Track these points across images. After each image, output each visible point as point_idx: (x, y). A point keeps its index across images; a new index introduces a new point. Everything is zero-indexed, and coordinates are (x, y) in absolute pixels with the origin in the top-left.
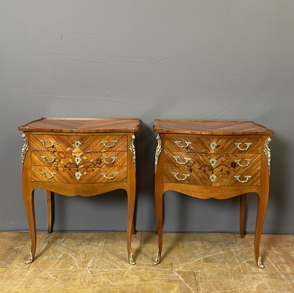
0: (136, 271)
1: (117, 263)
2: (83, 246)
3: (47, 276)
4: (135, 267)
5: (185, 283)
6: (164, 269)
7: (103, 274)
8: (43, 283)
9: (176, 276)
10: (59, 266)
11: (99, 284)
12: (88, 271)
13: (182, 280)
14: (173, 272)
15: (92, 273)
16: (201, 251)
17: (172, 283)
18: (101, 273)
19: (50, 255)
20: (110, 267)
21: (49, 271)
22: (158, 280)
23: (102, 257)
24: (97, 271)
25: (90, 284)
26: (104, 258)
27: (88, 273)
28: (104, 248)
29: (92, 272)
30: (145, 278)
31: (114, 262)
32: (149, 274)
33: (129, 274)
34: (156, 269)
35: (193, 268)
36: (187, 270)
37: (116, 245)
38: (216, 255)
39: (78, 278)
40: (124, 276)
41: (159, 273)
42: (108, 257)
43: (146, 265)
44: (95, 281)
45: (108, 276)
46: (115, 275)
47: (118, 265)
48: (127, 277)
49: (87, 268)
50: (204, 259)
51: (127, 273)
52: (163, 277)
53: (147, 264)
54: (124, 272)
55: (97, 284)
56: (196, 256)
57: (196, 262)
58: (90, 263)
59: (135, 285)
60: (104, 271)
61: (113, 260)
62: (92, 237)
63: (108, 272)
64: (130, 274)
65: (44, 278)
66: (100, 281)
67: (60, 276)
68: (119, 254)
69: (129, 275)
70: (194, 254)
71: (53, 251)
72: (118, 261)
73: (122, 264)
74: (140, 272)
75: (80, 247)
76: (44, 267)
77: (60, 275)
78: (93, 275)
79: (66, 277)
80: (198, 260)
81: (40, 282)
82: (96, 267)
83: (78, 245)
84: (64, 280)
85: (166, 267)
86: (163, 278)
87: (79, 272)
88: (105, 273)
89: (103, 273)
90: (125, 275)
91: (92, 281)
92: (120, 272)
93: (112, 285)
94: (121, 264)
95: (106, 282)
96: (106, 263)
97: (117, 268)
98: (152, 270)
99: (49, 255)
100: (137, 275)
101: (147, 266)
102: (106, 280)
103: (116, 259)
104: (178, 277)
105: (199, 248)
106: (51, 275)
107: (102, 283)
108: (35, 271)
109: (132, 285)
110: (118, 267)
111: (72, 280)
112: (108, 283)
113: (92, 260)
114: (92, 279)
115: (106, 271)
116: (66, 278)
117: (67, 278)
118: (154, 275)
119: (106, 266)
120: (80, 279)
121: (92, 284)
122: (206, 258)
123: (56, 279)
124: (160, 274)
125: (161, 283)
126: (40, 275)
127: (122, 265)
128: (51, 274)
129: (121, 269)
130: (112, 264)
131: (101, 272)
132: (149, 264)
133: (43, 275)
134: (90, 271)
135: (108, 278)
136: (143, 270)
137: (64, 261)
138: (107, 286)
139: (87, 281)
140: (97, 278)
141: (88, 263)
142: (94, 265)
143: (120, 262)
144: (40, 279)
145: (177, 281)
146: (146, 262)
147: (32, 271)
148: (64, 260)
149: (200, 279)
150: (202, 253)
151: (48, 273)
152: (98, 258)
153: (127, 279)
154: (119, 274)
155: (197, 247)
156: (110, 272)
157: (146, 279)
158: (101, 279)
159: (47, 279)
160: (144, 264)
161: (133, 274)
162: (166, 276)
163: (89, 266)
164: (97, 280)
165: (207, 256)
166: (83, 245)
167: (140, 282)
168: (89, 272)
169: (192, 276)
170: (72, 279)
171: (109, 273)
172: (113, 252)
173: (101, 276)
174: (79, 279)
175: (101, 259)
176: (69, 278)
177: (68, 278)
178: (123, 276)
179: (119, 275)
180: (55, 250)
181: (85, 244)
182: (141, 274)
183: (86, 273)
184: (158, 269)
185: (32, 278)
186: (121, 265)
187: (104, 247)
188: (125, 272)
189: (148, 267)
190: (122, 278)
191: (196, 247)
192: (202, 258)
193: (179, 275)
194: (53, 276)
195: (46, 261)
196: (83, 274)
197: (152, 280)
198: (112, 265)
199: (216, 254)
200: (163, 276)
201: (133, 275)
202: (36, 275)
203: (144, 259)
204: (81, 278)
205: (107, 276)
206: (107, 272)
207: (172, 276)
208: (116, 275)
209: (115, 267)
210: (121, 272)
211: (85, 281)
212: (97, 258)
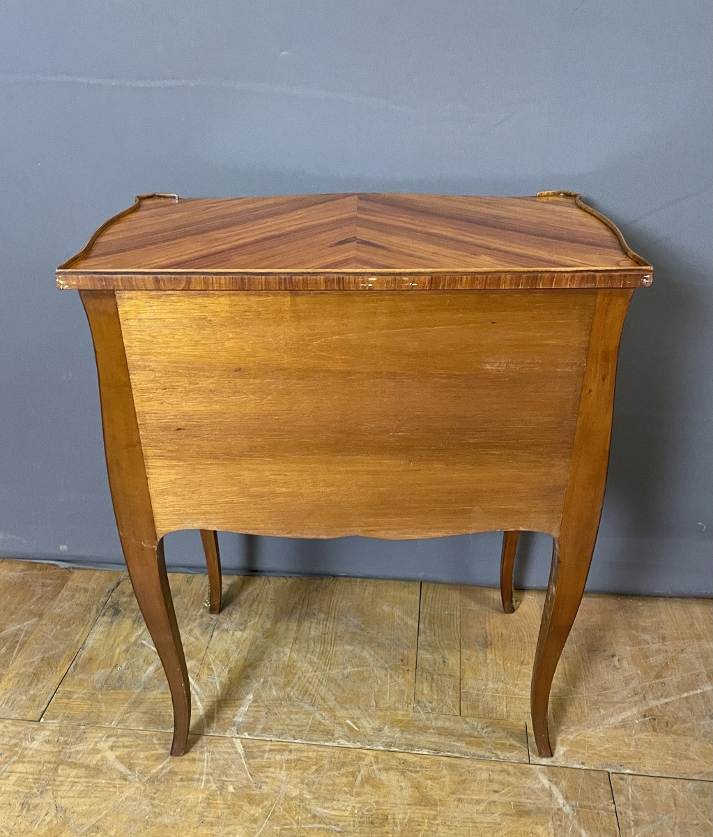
0: (401, 755)
1: (337, 713)
2: (227, 630)
3: (99, 757)
4: (397, 735)
5: (577, 826)
6: (499, 753)
7: (288, 760)
8: (82, 789)
9: (543, 789)
10: (141, 715)
11: (271, 806)
12: (237, 745)
13: (564, 808)
14: (530, 769)
15: (249, 755)
16: (633, 679)
17: (528, 821)
18: (278, 757)
19: (116, 666)
20: (313, 730)
21: (107, 737)
22: (478, 802)
23: (285, 686)
24: (267, 748)
25: (241, 807)
26: (292, 688)
27: (236, 753)
28: (296, 647)
29: (248, 747)
30: (432, 792)
31: (325, 710)
32: (445, 772)
33: (375, 767)
34: (473, 751)
35: (604, 753)
36: (583, 764)
37: (336, 633)
38: (686, 698)
39: (201, 774)
40: (359, 778)
41: (481, 769)
42: (307, 685)
43: (438, 728)
44: (258, 792)
45: (305, 769)
46: (326, 767)
47: (340, 724)
48: (368, 780)
49: (233, 729)
50: (645, 716)
51: (368, 760)
52: (496, 792)
53: (440, 724)
54: (360, 759)
55: (263, 808)
56: (615, 699)
57: (615, 728)
58: (244, 709)
59: (398, 820)
60: (293, 747)
61: (323, 699)
62: (258, 595)
63: (305, 754)
64: (380, 766)
65: (87, 767)
66: (276, 792)
67: (141, 761)
68: (343, 675)
69: (377, 771)
70: (605, 690)
71: (127, 651)
72: (338, 707)
73: (352, 718)
74: (415, 759)
75: (215, 634)
76: (92, 714)
77: (142, 755)
78: (251, 761)
79: (160, 767)
80: (623, 721)
81: (72, 786)
82: (264, 730)
83: (211, 629)
84: (152, 781)
85: (508, 743)
86: (496, 797)
87: (205, 749)
88: (293, 756)
89: (286, 756)
90: (363, 771)
91: (249, 792)
92: (346, 756)
93: (314, 816)
94: (348, 722)
95: (295, 797)
96: (297, 713)
97: (336, 736)
98: (458, 755)
99: (113, 664)
100: (403, 773)
101: (439, 734)
102: (295, 793)
103: (334, 695)
104: (551, 795)
105: (625, 663)
106: (111, 756)
107: (281, 801)
108: (61, 733)
109: (387, 819)
110: (338, 731)
111: (182, 780)
112: (302, 804)
113: (251, 696)
114: (248, 779)
115: (298, 750)
116: (162, 769)
117: (165, 771)
118: (463, 778)
119: (298, 726)
120: (208, 781)
121: (246, 807)
122: (651, 709)
123: (129, 772)
124: (485, 776)
125: (490, 819)
126: (78, 752)
127: (354, 723)
128: (112, 748)
129: (350, 745)
130: (318, 716)
131: (279, 751)
132: (447, 724)
133: (84, 754)
134: (244, 747)
135: (302, 782)
136: (425, 752)
137: (160, 696)
138: (297, 817)
139: (231, 789)
140: (267, 777)
141: (240, 706)
142: (256, 720)
143: (346, 709)
144: (74, 772)
145: (547, 812)
146: (436, 719)
147: (52, 731)
148: (160, 691)
149: (631, 808)
150: (634, 689)
151: (102, 745)
152: (273, 686)
153: (368, 788)
154: (343, 764)
155: (616, 659)
156: (311, 754)
157: (436, 794)
158: (279, 783)
159: (96, 771)
160: (428, 723)
161: (391, 768)
162: (509, 786)
163: (240, 720)
164: (264, 787)
165: (653, 703)
166: (225, 626)
167: (414, 808)
168: (240, 750)
169: (603, 790)
170: (180, 777)
171: (308, 757)
172: (325, 664)
173: (281, 769)
174: (204, 778)
175: (281, 694)
176: (170, 772)
177: (168, 769)
178: (354, 775)
179: (343, 771)
180: (135, 643)
181: (232, 622)
182: (417, 772)
183: (229, 754)
184: (480, 752)
185: (49, 765)
186: (348, 725)
187: (295, 640)
188: (363, 756)
189: (443, 739)
190: (352, 785)
191: (613, 656)
192: (635, 710)
193: (556, 783)
194: (117, 757)
195: (101, 689)
196: (218, 756)
197: (456, 803)
198: (320, 723)
199: (685, 695)
200: (495, 787)
201: (392, 773)
202: (62, 753)
203: (428, 704)
204: (211, 774)
205: (298, 773)
206: (299, 754)
207: (529, 788)
208: (331, 769)
209: (329, 734)
210: (350, 757)
211: (222, 788)
212: (270, 688)
